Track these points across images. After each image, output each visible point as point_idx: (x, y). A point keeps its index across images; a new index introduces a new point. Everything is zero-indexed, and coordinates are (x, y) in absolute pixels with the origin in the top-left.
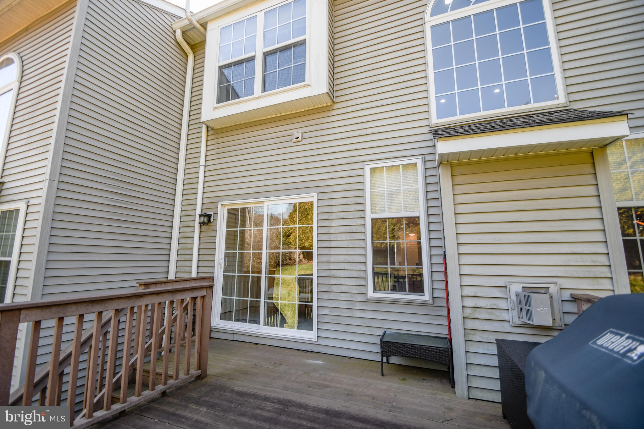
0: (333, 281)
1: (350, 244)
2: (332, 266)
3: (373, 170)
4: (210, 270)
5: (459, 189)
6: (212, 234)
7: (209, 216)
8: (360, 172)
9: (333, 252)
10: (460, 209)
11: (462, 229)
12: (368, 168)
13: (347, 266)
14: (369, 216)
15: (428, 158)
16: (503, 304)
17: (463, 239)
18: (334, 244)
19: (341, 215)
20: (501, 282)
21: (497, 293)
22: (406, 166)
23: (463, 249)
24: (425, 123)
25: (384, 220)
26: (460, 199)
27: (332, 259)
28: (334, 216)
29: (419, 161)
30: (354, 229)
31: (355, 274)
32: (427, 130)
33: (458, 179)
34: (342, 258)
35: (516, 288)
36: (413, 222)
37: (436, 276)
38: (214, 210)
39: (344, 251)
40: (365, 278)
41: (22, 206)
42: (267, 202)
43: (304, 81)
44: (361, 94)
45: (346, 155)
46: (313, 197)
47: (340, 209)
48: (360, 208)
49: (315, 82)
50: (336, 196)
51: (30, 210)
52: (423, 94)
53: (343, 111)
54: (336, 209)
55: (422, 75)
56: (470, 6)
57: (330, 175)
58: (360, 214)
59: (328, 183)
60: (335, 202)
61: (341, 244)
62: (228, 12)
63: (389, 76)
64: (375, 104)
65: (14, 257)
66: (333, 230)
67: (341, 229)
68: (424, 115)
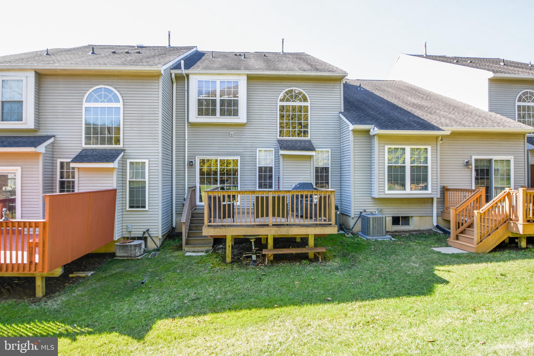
0: (245, 186)
1: (251, 174)
2: (245, 181)
3: (259, 151)
4: (194, 184)
5: (284, 162)
6: (194, 169)
7: (192, 162)
8: (255, 151)
9: (245, 177)
10: (284, 167)
11: (284, 172)
12: (258, 149)
13: (250, 181)
14: (258, 166)
15: (276, 149)
17: (284, 174)
18: (246, 174)
19: (248, 165)
20: (291, 184)
21: (290, 187)
22: (270, 151)
23: (284, 177)
24: (276, 137)
25: (267, 167)
26: (284, 164)
27: (245, 179)
28: (246, 165)
29: (273, 149)
30: (252, 169)
31: (253, 184)
32: (276, 140)
33: (284, 159)
34: (248, 179)
36: (271, 169)
37: (276, 184)
38: (194, 160)
39: (249, 177)
40: (256, 185)
41: (147, 161)
42: (219, 158)
43: (238, 116)
44: (256, 123)
45: (250, 144)
46: (238, 158)
47: (248, 162)
48: (255, 163)
49: (242, 118)
50: (246, 158)
51: (151, 162)
52: (276, 128)
53: (250, 128)
54: (246, 162)
55: (276, 121)
56: (291, 102)
57: (244, 151)
58: (255, 165)
59: (244, 153)
60: (246, 160)
61: (248, 174)
62: (202, 74)
63: (265, 118)
64: (261, 127)
65: (147, 179)
66: (245, 170)
67: (248, 169)
68: (276, 135)
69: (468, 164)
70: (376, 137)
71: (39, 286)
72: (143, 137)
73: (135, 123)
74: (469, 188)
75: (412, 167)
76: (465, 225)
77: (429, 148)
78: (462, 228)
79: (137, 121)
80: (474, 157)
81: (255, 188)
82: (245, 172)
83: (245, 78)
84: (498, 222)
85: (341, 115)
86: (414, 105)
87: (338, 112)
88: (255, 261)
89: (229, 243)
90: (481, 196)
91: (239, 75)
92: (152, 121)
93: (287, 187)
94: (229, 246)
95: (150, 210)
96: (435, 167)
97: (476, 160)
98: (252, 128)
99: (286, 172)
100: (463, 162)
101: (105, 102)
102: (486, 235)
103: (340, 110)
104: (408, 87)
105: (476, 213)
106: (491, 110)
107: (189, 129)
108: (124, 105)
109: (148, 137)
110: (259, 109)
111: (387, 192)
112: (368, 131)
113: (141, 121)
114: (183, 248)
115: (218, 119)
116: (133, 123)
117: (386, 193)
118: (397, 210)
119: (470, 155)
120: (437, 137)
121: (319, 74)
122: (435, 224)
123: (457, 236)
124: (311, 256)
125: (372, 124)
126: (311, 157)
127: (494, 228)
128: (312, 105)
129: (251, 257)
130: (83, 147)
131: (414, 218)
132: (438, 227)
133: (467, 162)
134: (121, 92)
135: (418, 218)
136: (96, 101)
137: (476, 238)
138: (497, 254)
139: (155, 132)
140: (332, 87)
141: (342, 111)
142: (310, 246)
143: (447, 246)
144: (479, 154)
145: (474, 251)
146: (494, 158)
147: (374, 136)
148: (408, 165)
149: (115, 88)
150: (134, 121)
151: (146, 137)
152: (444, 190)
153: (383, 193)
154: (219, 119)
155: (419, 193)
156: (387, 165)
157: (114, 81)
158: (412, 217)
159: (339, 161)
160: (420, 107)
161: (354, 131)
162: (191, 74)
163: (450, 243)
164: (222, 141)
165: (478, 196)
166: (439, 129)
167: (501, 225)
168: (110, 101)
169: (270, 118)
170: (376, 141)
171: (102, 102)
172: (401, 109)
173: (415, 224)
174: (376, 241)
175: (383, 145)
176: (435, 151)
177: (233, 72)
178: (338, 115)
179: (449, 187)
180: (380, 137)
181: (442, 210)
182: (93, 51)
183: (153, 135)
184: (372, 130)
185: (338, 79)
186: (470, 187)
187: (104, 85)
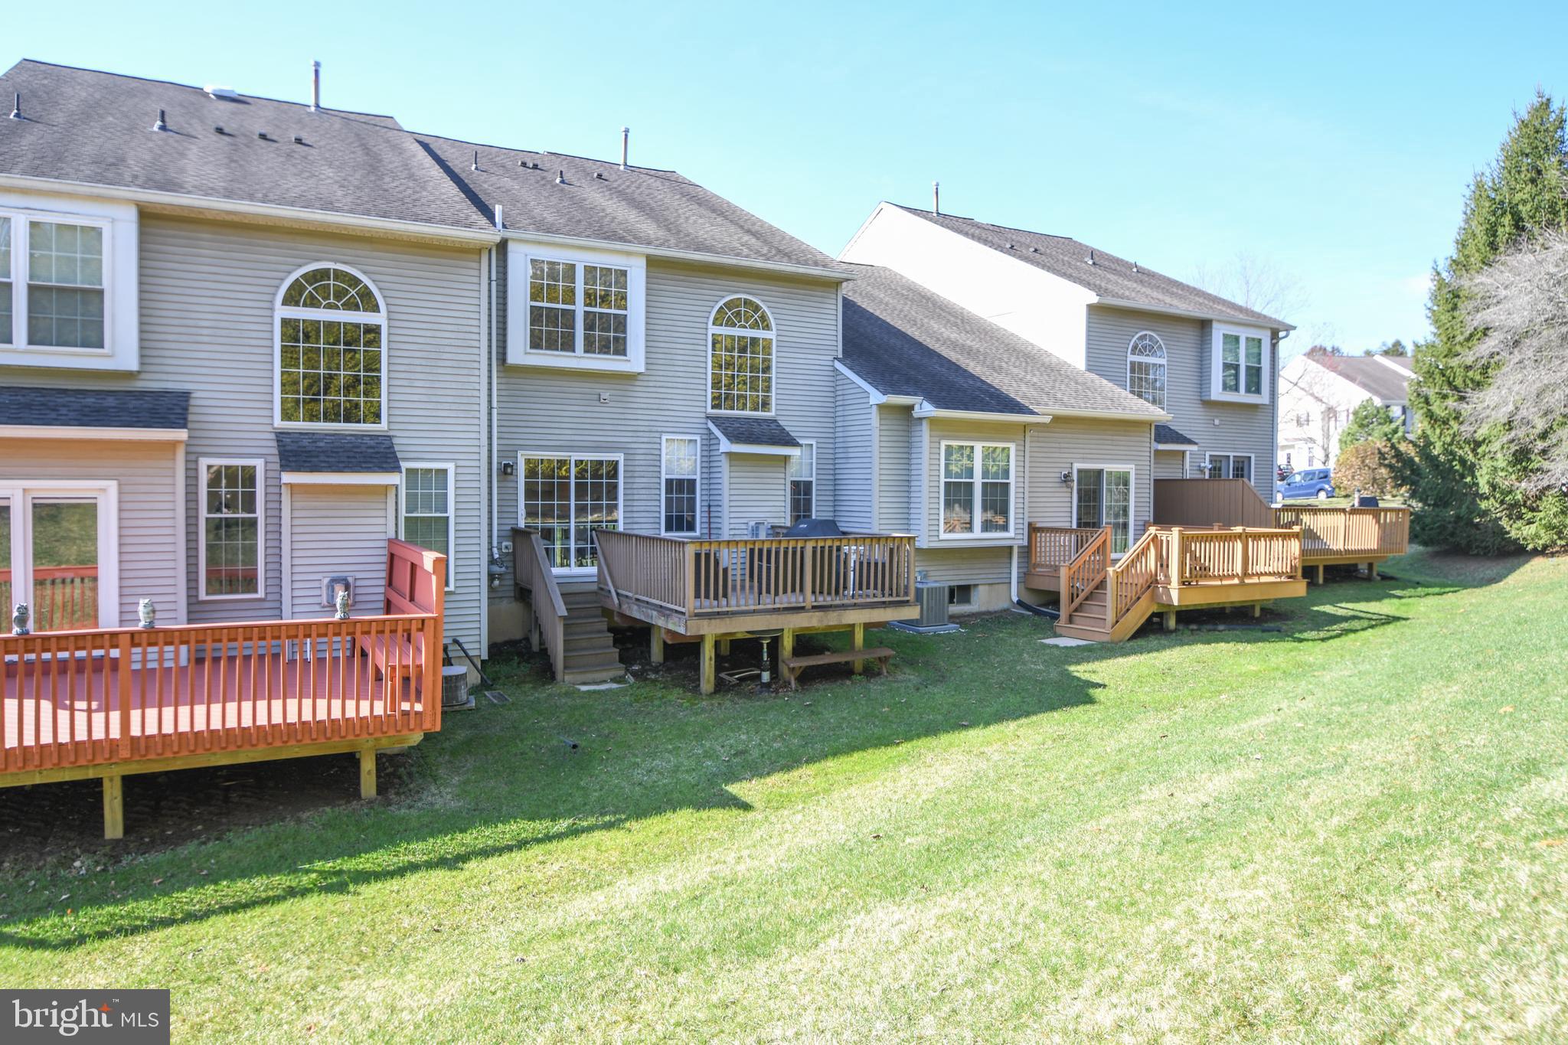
0: (635, 526)
1: (649, 497)
2: (635, 515)
3: (668, 440)
4: (513, 522)
5: (734, 469)
6: (513, 484)
7: (510, 466)
8: (658, 440)
9: (635, 503)
10: (733, 480)
11: (733, 492)
12: (664, 437)
13: (646, 514)
14: (664, 477)
15: (704, 436)
16: (745, 532)
17: (733, 498)
18: (636, 497)
19: (642, 474)
20: (745, 521)
21: (744, 526)
22: (690, 441)
23: (732, 504)
24: (703, 410)
25: (683, 480)
26: (733, 474)
27: (635, 509)
28: (636, 474)
29: (698, 438)
30: (652, 486)
31: (652, 520)
32: (704, 415)
33: (734, 463)
34: (642, 509)
35: (752, 523)
36: (692, 482)
37: (705, 520)
38: (514, 460)
39: (644, 503)
40: (659, 523)
41: (450, 467)
42: (575, 456)
43: (625, 355)
44: (661, 373)
45: (647, 423)
46: (620, 457)
47: (641, 469)
48: (657, 469)
49: (635, 360)
50: (638, 457)
51: (460, 470)
52: (703, 387)
53: (645, 384)
54: (637, 469)
55: (703, 371)
56: (736, 329)
57: (634, 440)
58: (657, 474)
59: (633, 446)
60: (637, 463)
61: (642, 497)
62: (540, 243)
63: (681, 363)
64: (670, 385)
65: (451, 513)
66: (635, 486)
67: (643, 485)
68: (703, 404)
69: (1066, 479)
70: (925, 423)
71: (369, 772)
72: (439, 406)
73: (419, 369)
74: (1066, 525)
75: (984, 485)
76: (1082, 596)
77: (1012, 447)
78: (1077, 601)
79: (424, 362)
80: (1077, 466)
81: (657, 531)
82: (635, 492)
83: (643, 262)
84: (1139, 587)
85: (838, 365)
86: (954, 345)
87: (831, 358)
88: (768, 685)
89: (708, 652)
90: (1105, 541)
91: (628, 254)
92: (462, 364)
93: (737, 526)
94: (711, 659)
95: (459, 591)
96: (1022, 485)
97: (1080, 471)
98: (651, 384)
99: (736, 492)
100: (1058, 475)
101: (337, 308)
102: (1124, 610)
103: (835, 353)
104: (909, 289)
105: (1111, 573)
106: (1089, 369)
107: (500, 381)
108: (389, 319)
109: (454, 407)
110: (667, 339)
111: (943, 536)
112: (911, 408)
113: (433, 363)
114: (559, 676)
115: (579, 360)
116: (412, 368)
117: (941, 538)
118: (952, 572)
119: (1069, 460)
120: (1025, 427)
121: (801, 270)
122: (1015, 599)
123: (1070, 616)
124: (858, 666)
125: (915, 395)
126: (786, 459)
127: (1134, 598)
128: (780, 338)
129: (759, 676)
130: (276, 425)
131: (981, 588)
132: (1020, 603)
133: (1066, 476)
134: (382, 285)
135: (987, 587)
136: (312, 303)
137: (1110, 616)
138: (1141, 642)
139: (470, 393)
140: (820, 299)
141: (840, 356)
142: (857, 649)
143: (1056, 636)
144: (1084, 460)
145: (1106, 638)
146: (1108, 467)
147: (920, 419)
148: (978, 480)
149: (365, 273)
150: (418, 362)
151: (447, 406)
152: (1033, 529)
153: (936, 539)
154: (582, 360)
155: (996, 537)
156: (943, 480)
157: (359, 252)
158: (976, 585)
159: (831, 467)
160: (969, 352)
161: (881, 407)
162: (513, 240)
163: (1058, 631)
164: (582, 414)
165: (1101, 542)
166: (1032, 413)
167: (1143, 593)
168: (352, 306)
169: (691, 364)
170: (925, 431)
171: (329, 306)
172: (939, 356)
173: (982, 601)
174: (936, 635)
175: (937, 439)
176: (1022, 452)
177: (618, 246)
178: (831, 363)
179: (1038, 525)
180: (934, 422)
181: (1025, 570)
182: (163, 120)
183: (465, 400)
184: (917, 407)
185: (833, 285)
186: (1068, 524)
187: (336, 261)
